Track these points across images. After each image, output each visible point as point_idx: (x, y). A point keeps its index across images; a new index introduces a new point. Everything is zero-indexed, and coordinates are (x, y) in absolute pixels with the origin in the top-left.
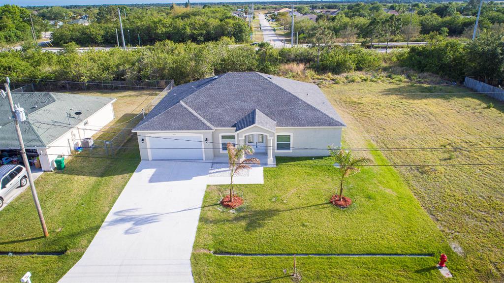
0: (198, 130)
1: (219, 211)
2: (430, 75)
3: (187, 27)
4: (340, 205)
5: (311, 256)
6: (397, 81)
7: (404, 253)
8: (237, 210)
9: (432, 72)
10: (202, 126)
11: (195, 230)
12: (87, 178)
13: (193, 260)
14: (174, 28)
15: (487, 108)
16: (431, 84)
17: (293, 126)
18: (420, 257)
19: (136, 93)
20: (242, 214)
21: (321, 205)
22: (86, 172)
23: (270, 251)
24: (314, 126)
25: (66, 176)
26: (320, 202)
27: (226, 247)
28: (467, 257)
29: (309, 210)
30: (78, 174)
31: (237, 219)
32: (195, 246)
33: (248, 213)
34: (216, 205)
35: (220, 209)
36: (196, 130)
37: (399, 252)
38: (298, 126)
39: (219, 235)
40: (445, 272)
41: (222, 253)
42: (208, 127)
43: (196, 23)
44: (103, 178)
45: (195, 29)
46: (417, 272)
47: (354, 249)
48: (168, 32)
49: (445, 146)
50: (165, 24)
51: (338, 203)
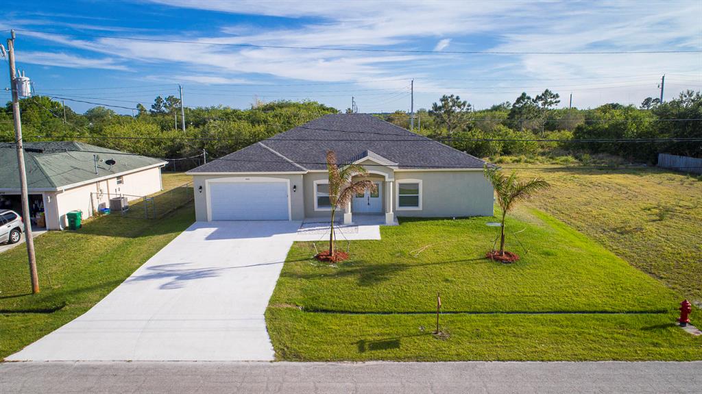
0: (284, 171)
1: (312, 266)
2: (607, 156)
4: (502, 260)
5: (462, 314)
6: (561, 161)
7: (617, 311)
8: (340, 265)
9: (610, 153)
12: (110, 239)
13: (269, 315)
18: (645, 314)
20: (349, 269)
21: (471, 260)
23: (396, 309)
24: (454, 167)
25: (80, 235)
27: (324, 304)
29: (454, 266)
30: (98, 235)
31: (341, 274)
32: (273, 302)
33: (358, 268)
34: (307, 259)
35: (314, 263)
36: (280, 171)
37: (608, 309)
38: (430, 168)
39: (311, 290)
40: (691, 330)
41: (316, 310)
42: (298, 168)
44: (136, 239)
46: (645, 329)
47: (533, 307)
51: (500, 258)
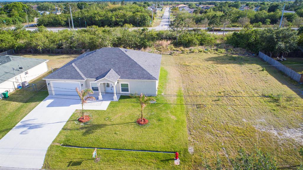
0: (77, 79)
1: (75, 124)
2: (241, 50)
3: (113, 17)
4: (140, 123)
5: (111, 150)
6: (219, 53)
7: (161, 151)
8: (84, 123)
9: (243, 48)
10: (80, 78)
11: (58, 133)
12: (17, 103)
13: (49, 149)
14: (106, 17)
15: (262, 71)
16: (239, 55)
17: (129, 79)
18: (168, 153)
19: (68, 56)
20: (86, 126)
21: (130, 123)
22: (18, 100)
23: (92, 146)
24: (140, 79)
25: (7, 102)
26: (131, 122)
27: (70, 143)
28: (194, 155)
29: (123, 126)
30: (13, 101)
31: (82, 128)
32: (54, 142)
33: (90, 125)
34: (75, 120)
35: (76, 122)
36: (76, 79)
37: (159, 150)
38: (131, 79)
39: (69, 136)
40: (177, 162)
41: (67, 145)
42: (83, 78)
43: (119, 14)
44: (26, 104)
45: (118, 18)
46: (162, 161)
47: (136, 147)
48: (102, 19)
49: (220, 93)
50: (101, 15)
51: (140, 122)
